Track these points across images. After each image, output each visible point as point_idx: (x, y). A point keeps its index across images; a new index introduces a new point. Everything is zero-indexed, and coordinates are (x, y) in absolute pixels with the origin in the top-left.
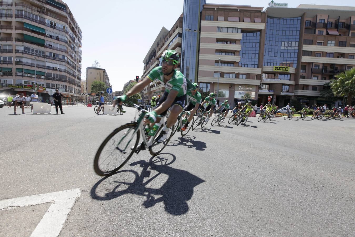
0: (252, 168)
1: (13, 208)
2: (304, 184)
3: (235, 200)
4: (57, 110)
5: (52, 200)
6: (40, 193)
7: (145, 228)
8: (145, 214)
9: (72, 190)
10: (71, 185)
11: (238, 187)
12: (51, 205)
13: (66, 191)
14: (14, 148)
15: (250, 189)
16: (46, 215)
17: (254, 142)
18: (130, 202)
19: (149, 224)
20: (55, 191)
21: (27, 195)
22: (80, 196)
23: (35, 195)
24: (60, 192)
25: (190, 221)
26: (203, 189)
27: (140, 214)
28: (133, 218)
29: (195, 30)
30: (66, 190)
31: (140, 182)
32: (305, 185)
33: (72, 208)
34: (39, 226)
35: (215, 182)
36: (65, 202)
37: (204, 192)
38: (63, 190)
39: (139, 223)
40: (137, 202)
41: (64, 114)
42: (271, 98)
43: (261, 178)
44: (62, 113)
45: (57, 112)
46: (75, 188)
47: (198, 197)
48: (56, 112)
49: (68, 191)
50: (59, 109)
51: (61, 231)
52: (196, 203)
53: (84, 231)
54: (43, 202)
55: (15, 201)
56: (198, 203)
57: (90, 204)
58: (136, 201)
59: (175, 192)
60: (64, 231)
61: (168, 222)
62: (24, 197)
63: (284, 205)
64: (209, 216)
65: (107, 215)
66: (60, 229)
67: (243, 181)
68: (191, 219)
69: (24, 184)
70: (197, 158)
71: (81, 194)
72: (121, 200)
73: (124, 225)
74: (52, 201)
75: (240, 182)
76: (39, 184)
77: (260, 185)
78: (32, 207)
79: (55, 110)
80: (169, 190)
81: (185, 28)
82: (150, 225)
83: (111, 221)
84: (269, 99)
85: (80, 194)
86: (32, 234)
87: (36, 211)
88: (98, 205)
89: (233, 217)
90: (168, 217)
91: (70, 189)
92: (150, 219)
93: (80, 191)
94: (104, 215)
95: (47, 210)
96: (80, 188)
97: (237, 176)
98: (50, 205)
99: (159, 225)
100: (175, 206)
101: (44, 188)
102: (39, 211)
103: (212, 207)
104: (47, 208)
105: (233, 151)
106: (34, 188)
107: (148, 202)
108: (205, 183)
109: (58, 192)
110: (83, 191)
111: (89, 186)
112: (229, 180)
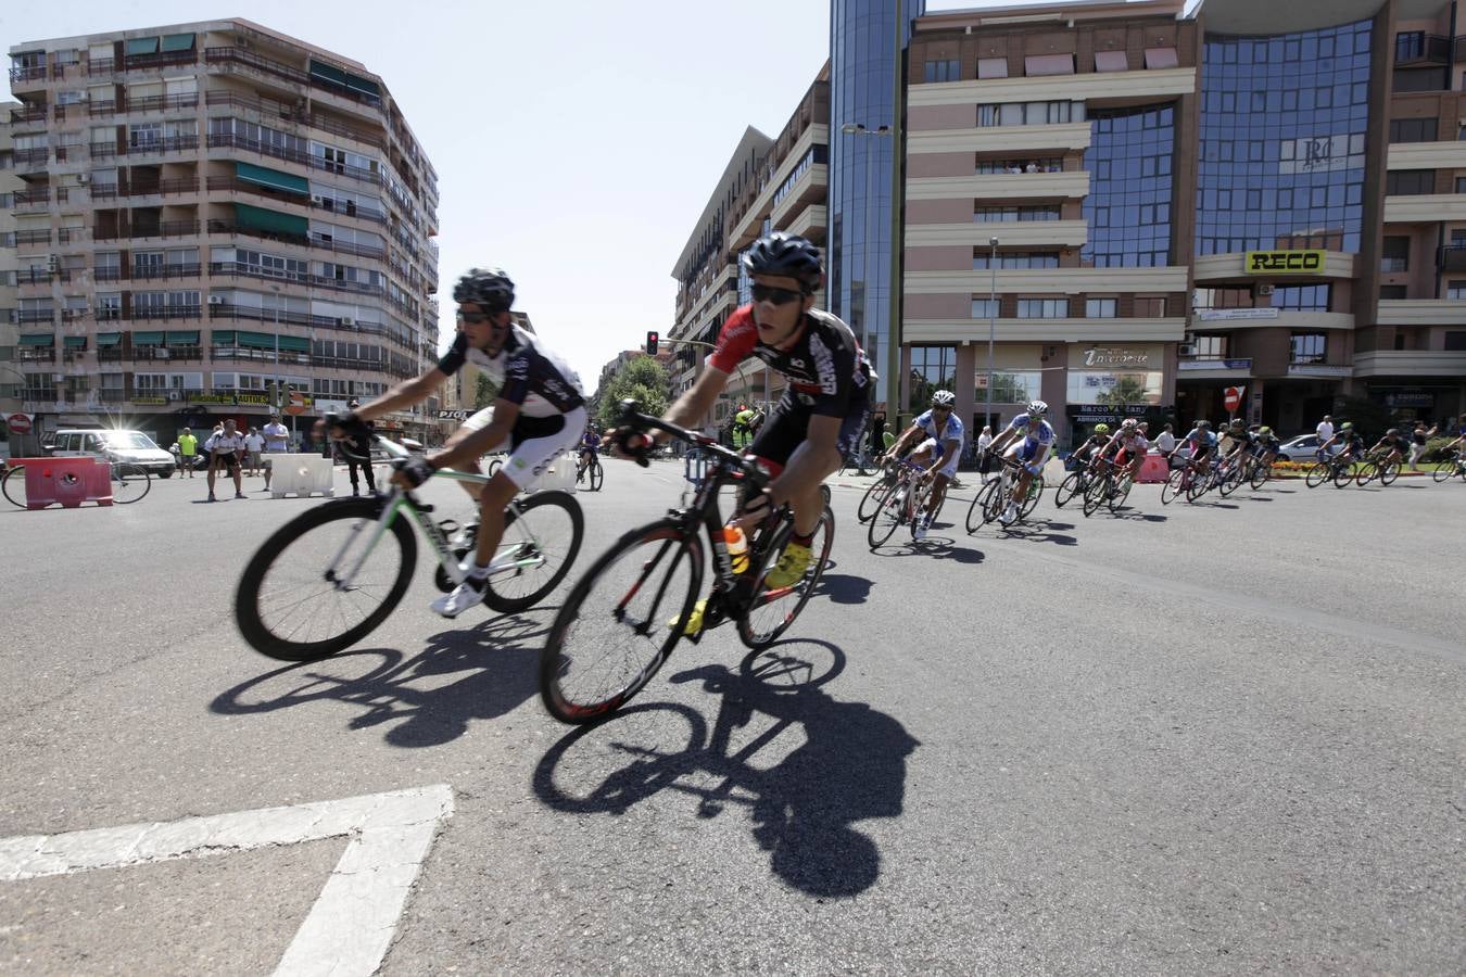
0: (1173, 709)
1: (217, 852)
2: (1440, 790)
3: (1105, 854)
4: (354, 480)
5: (351, 828)
6: (307, 797)
7: (714, 957)
8: (710, 899)
9: (423, 790)
10: (419, 770)
11: (1112, 795)
12: (349, 848)
13: (399, 793)
14: (211, 626)
15: (1170, 805)
16: (333, 886)
17: (1170, 595)
18: (648, 846)
19: (730, 943)
20: (359, 794)
21: (263, 807)
22: (451, 815)
23: (290, 805)
24: (378, 795)
25: (903, 939)
26: (954, 800)
27: (690, 898)
28: (662, 914)
29: (884, 128)
30: (400, 788)
31: (683, 765)
32: (1446, 793)
33: (425, 863)
34: (310, 926)
35: (1003, 769)
36: (398, 836)
37: (957, 813)
38: (390, 790)
39: (689, 934)
40: (674, 847)
42: (1241, 394)
43: (1223, 754)
45: (356, 488)
46: (433, 782)
47: (934, 834)
49: (407, 792)
50: (361, 474)
51: (388, 953)
52: (926, 859)
53: (474, 956)
54: (319, 833)
55: (224, 828)
56: (937, 857)
57: (492, 847)
58: (673, 843)
59: (830, 808)
60: (397, 954)
61: (808, 936)
62: (253, 813)
63: (1347, 883)
64: (989, 919)
65: (558, 896)
66: (386, 945)
67: (1135, 767)
68: (908, 930)
69: (252, 763)
70: (919, 663)
71: (457, 805)
72: (611, 836)
73: (630, 940)
74: (350, 832)
75: (1120, 773)
76: (302, 765)
77: (1218, 787)
78: (281, 851)
79: (349, 480)
80: (808, 800)
81: (840, 120)
82: (737, 947)
83: (575, 922)
84: (1229, 400)
85: (451, 807)
86: (285, 957)
87: (298, 867)
88: (521, 852)
89: (1102, 927)
90: (810, 917)
91: (413, 786)
92: (735, 919)
93: (450, 796)
94: (547, 896)
95: (335, 866)
96: (450, 783)
97: (1102, 745)
98: (345, 848)
99: (773, 950)
100: (833, 870)
101: (322, 781)
102: (305, 869)
103: (1002, 880)
104: (335, 856)
105: (1076, 632)
106: (284, 780)
107: (720, 847)
108: (961, 773)
109: (370, 796)
110: (462, 796)
111: (483, 774)
112: (1069, 761)
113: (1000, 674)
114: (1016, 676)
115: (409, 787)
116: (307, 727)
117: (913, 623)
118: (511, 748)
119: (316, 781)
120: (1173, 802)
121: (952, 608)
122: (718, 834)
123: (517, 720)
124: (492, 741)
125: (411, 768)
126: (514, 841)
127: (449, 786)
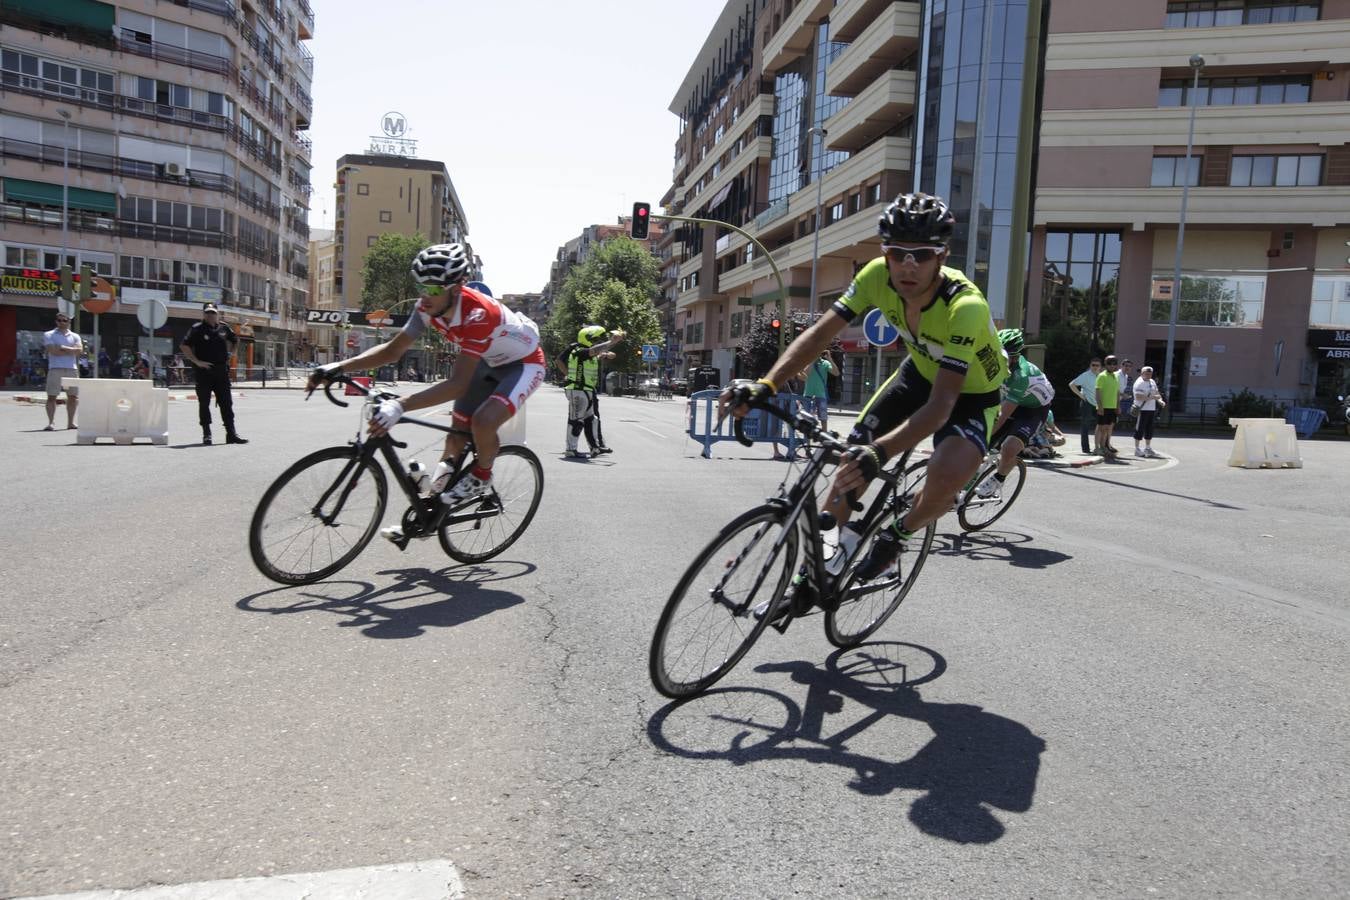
4: (205, 419)
6: (283, 868)
9: (421, 865)
10: (408, 841)
13: (390, 868)
14: (75, 642)
20: (345, 866)
21: (235, 876)
23: (266, 876)
24: (367, 868)
30: (391, 861)
35: (1152, 890)
38: (380, 864)
41: (244, 442)
44: (232, 438)
45: (207, 433)
46: (430, 857)
48: (201, 429)
49: (401, 867)
62: (228, 883)
69: (202, 823)
71: (465, 885)
76: (264, 829)
85: (458, 887)
91: (408, 860)
93: (453, 873)
96: (448, 858)
101: (294, 849)
105: (1280, 710)
106: (249, 846)
109: (358, 869)
110: (469, 874)
111: (488, 850)
112: (1248, 890)
113: (1158, 763)
114: (1180, 767)
115: (402, 861)
116: (254, 782)
117: (1033, 679)
118: (513, 820)
119: (287, 848)
121: (1090, 659)
123: (513, 785)
124: (490, 810)
125: (399, 838)
127: (451, 862)
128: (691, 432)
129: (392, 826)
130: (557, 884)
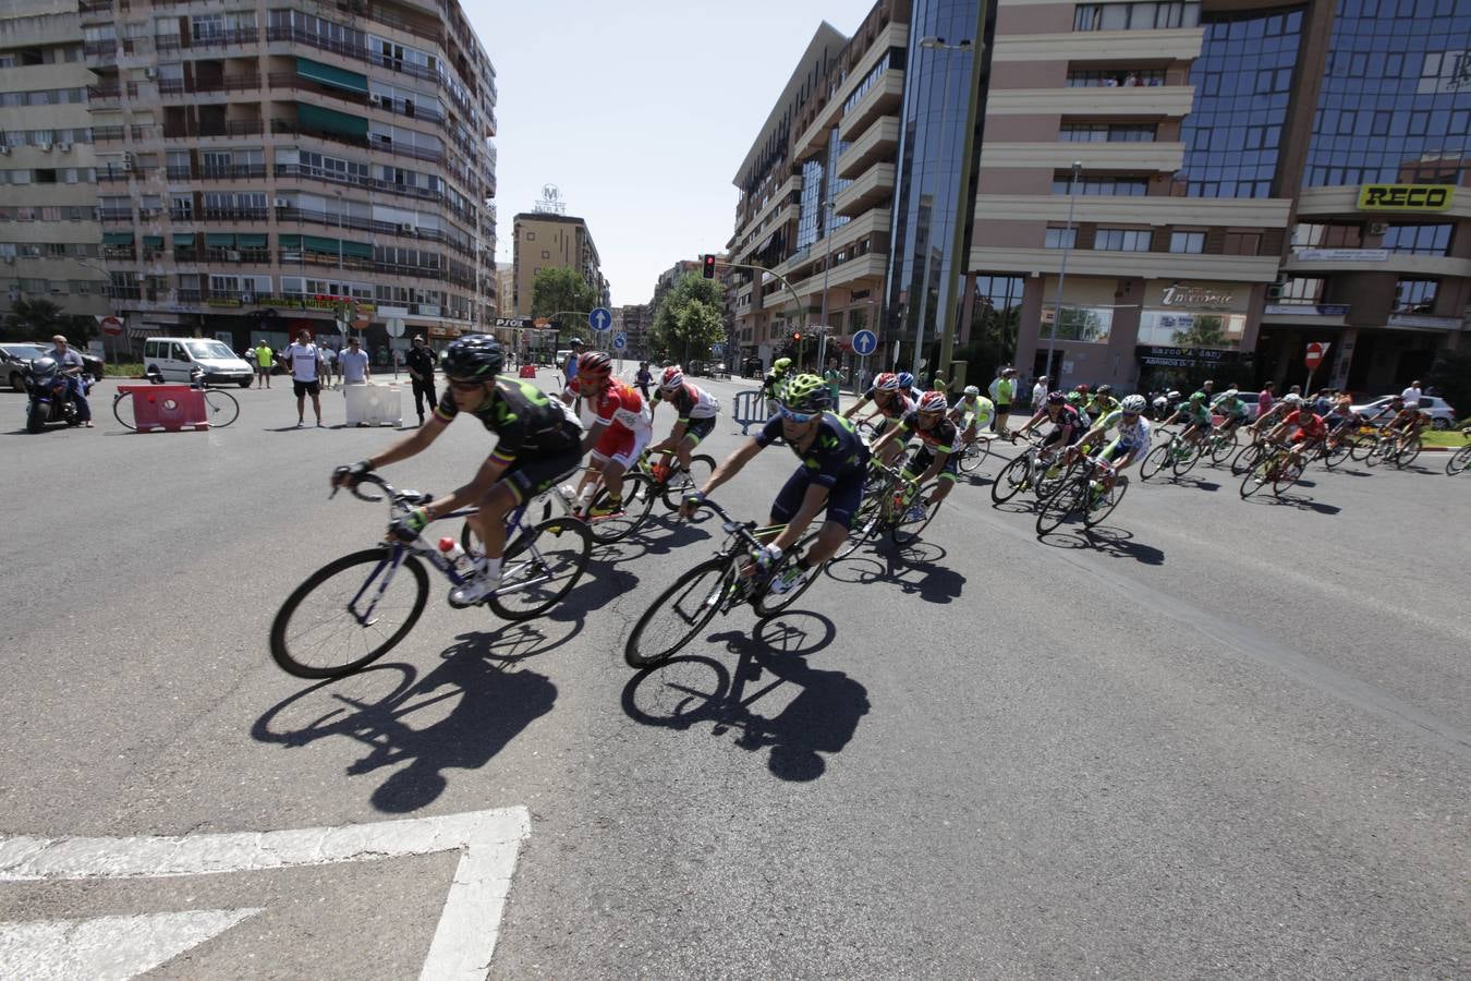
0: (1111, 767)
1: (373, 857)
2: (1296, 875)
3: (998, 912)
4: (420, 411)
5: (461, 843)
7: (704, 972)
8: (706, 925)
9: (508, 810)
10: (503, 789)
11: (1024, 856)
12: (461, 861)
13: (490, 812)
15: (1067, 870)
16: (455, 893)
19: (715, 963)
20: (463, 811)
22: (528, 836)
23: (416, 818)
24: (475, 813)
25: (833, 971)
26: (899, 851)
27: (693, 923)
28: (673, 934)
29: (966, 43)
30: (491, 807)
32: (1298, 878)
33: (514, 878)
34: (443, 923)
35: (946, 823)
36: (493, 853)
37: (898, 864)
38: (484, 809)
39: (690, 953)
40: (685, 877)
42: (1324, 351)
43: (1131, 821)
46: (514, 803)
47: (876, 883)
49: (496, 812)
51: (495, 950)
52: (864, 905)
53: (549, 957)
54: (439, 845)
55: (375, 836)
56: (873, 904)
60: (500, 952)
61: (768, 963)
64: (896, 961)
65: (603, 914)
66: (493, 945)
67: (1054, 829)
68: (838, 965)
71: (532, 826)
73: (650, 953)
74: (461, 846)
75: (1039, 835)
77: (1113, 856)
78: (416, 860)
80: (789, 842)
81: (920, 32)
82: (719, 966)
83: (614, 935)
84: (1312, 356)
85: (528, 828)
86: (431, 947)
87: (429, 875)
88: (578, 874)
89: (974, 976)
90: (772, 947)
91: (501, 806)
92: (721, 944)
93: (526, 817)
94: (596, 913)
95: (453, 877)
96: (525, 804)
97: (1035, 803)
98: (458, 861)
99: (743, 971)
100: (796, 908)
102: (434, 877)
103: (914, 929)
104: (453, 867)
107: (718, 880)
108: (912, 823)
109: (471, 814)
110: (536, 818)
111: (550, 797)
112: (1002, 819)
115: (498, 807)
118: (570, 771)
120: (1070, 868)
122: (717, 868)
123: (574, 741)
124: (556, 763)
125: (498, 787)
126: (573, 863)
127: (527, 808)
128: (736, 418)
129: (495, 776)
130: (588, 825)
